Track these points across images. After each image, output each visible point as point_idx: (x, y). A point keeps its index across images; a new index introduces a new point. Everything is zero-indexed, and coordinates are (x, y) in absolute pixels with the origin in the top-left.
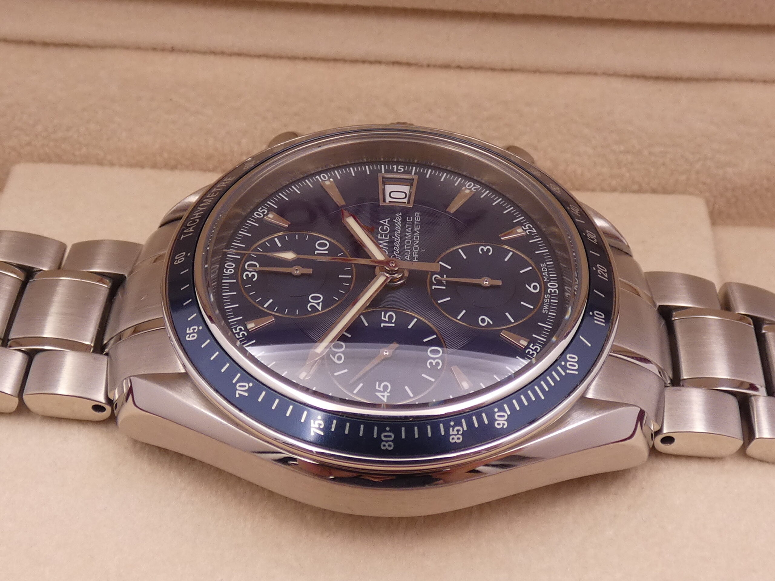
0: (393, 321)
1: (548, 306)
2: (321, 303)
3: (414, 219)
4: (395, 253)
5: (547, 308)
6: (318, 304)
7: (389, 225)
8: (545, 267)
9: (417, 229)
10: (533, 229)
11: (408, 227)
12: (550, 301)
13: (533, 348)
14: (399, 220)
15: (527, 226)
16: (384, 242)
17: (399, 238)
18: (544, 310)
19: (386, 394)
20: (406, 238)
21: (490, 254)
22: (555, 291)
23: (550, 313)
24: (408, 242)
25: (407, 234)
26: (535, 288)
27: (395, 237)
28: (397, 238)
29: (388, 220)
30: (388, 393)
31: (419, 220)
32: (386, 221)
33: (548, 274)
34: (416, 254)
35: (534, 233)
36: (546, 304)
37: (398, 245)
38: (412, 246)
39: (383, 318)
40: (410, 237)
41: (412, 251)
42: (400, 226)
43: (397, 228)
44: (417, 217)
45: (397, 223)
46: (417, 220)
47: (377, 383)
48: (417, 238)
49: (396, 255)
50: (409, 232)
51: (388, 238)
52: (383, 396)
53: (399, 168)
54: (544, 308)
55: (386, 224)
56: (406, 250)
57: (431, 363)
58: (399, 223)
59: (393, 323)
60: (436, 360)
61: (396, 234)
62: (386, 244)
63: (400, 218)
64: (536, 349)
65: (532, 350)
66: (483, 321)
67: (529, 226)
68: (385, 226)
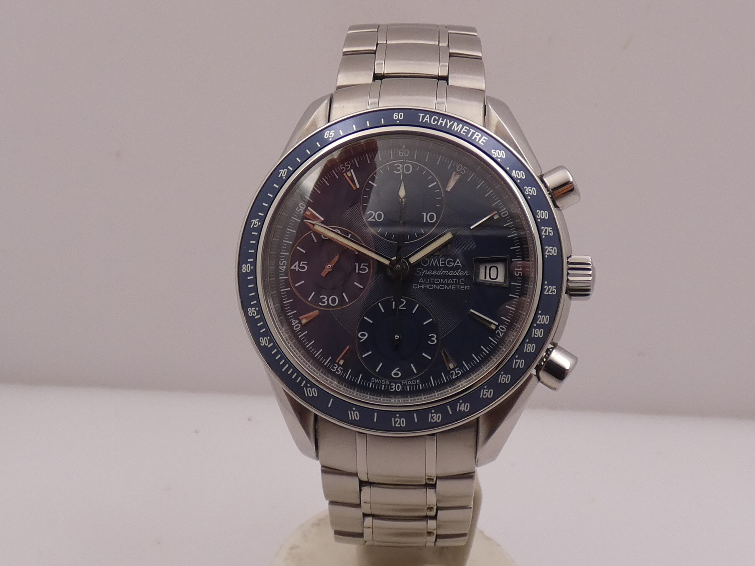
0: (360, 272)
1: (378, 382)
2: (374, 220)
3: (462, 285)
4: (425, 271)
5: (376, 382)
6: (374, 218)
7: (454, 266)
8: (416, 383)
9: (453, 287)
10: (456, 376)
11: (453, 281)
12: (383, 384)
13: (338, 369)
14: (461, 274)
15: (459, 371)
16: (436, 262)
17: (442, 274)
18: (375, 380)
19: (297, 268)
20: (442, 280)
21: (429, 342)
22: (393, 389)
23: (371, 383)
24: (438, 281)
25: (446, 280)
26: (396, 374)
27: (442, 271)
28: (441, 272)
29: (460, 265)
30: (298, 269)
31: (461, 289)
32: (459, 263)
33: (410, 385)
34: (425, 287)
35: (452, 377)
36: (380, 381)
37: (433, 273)
38: (434, 284)
39: (362, 264)
40: (443, 282)
41: (428, 284)
42: (454, 275)
43: (452, 272)
44: (465, 287)
45: (457, 272)
46: (461, 288)
47: (306, 262)
48: (442, 287)
49: (423, 272)
50: (447, 282)
51: (441, 266)
52: (295, 266)
53: (519, 273)
54: (376, 380)
55: (456, 264)
56: (429, 279)
57: (324, 298)
58: (456, 273)
59: (358, 271)
60: (326, 302)
61: (445, 272)
62: (434, 264)
63: (463, 274)
64: (338, 371)
65: (337, 369)
66: (363, 335)
67: (459, 373)
68: (453, 263)
